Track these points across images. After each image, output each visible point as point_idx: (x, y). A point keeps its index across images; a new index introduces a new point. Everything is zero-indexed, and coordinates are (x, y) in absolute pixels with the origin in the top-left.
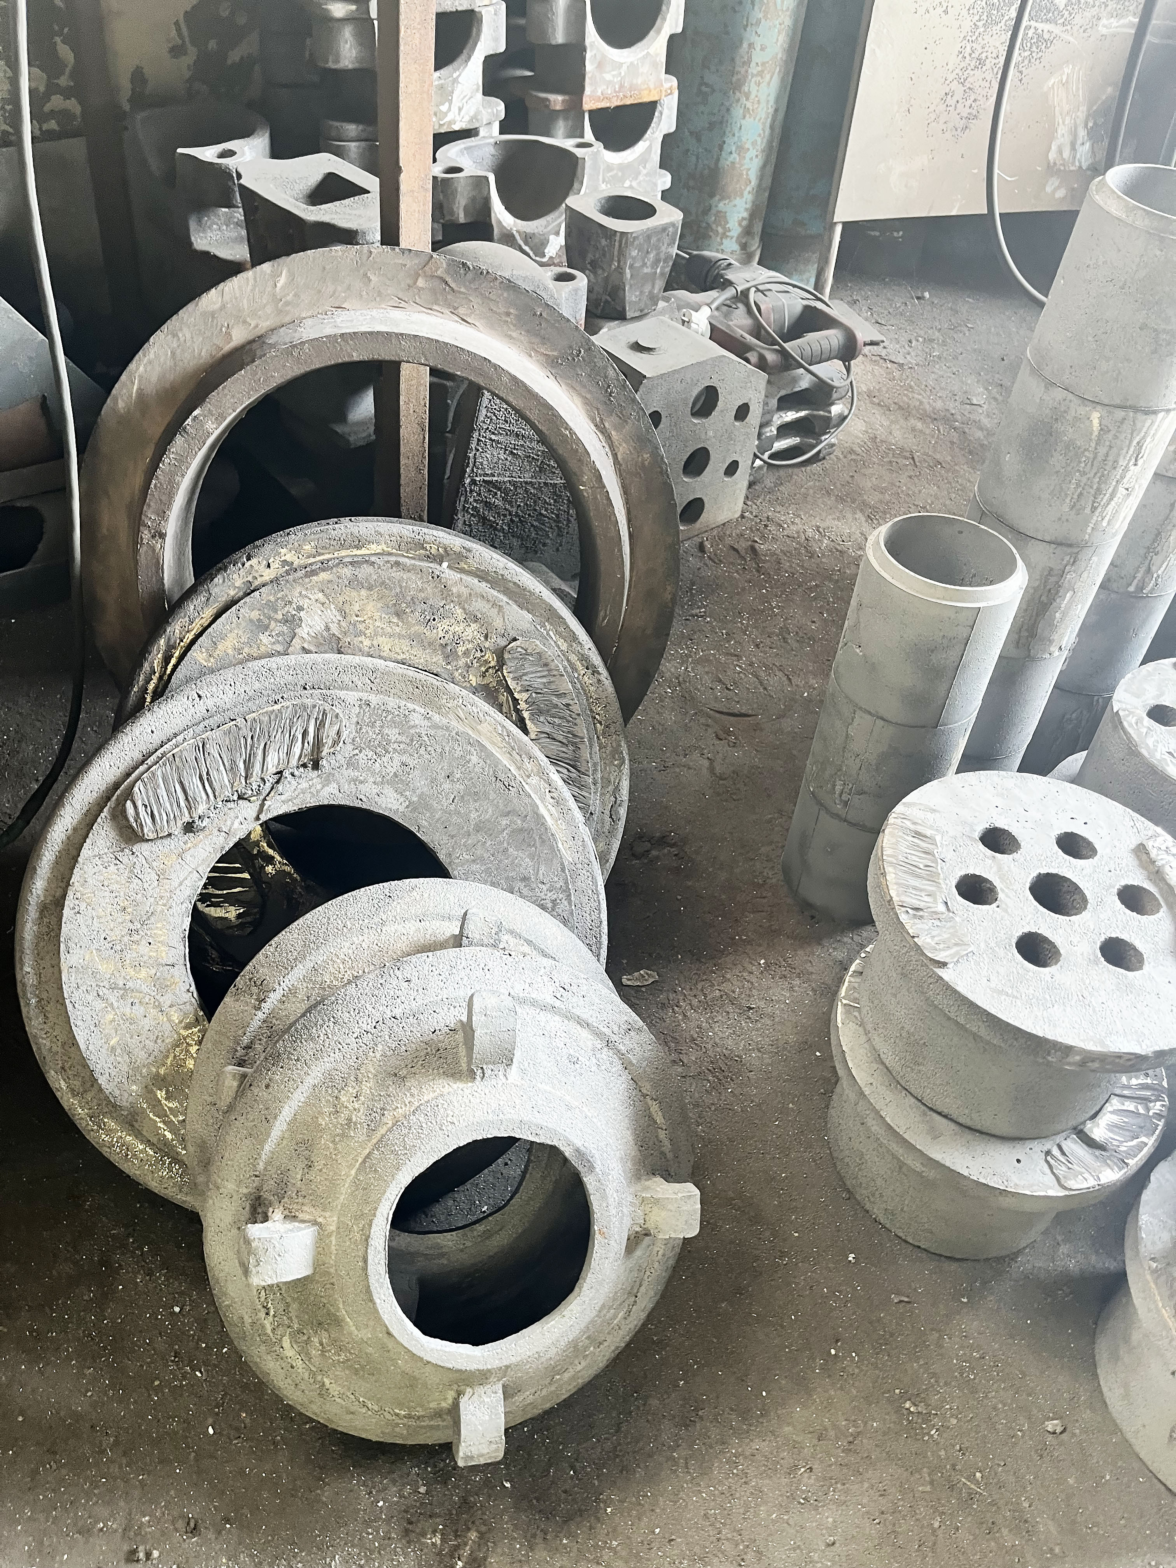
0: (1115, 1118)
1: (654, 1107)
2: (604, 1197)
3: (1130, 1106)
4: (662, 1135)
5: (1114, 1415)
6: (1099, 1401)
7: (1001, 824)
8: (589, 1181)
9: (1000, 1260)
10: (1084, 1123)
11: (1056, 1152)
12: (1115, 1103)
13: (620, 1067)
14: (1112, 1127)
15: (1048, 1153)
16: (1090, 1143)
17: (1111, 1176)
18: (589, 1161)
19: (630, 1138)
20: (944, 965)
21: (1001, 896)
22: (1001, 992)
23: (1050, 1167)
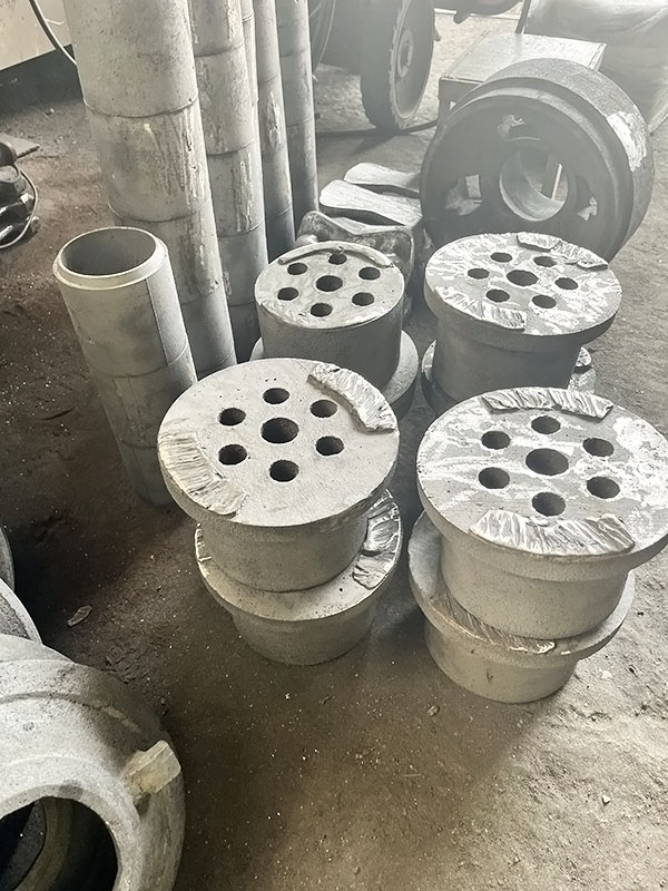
0: (376, 532)
1: (111, 711)
2: (100, 800)
3: (380, 520)
4: (126, 723)
5: (457, 682)
6: (447, 681)
7: (228, 406)
8: (84, 800)
9: (363, 640)
10: (363, 545)
11: (357, 571)
12: (373, 524)
13: (70, 704)
14: (378, 538)
15: (354, 574)
16: (371, 554)
17: (389, 565)
18: (75, 788)
19: (102, 745)
20: (234, 514)
21: (248, 450)
22: (275, 510)
23: (358, 582)
